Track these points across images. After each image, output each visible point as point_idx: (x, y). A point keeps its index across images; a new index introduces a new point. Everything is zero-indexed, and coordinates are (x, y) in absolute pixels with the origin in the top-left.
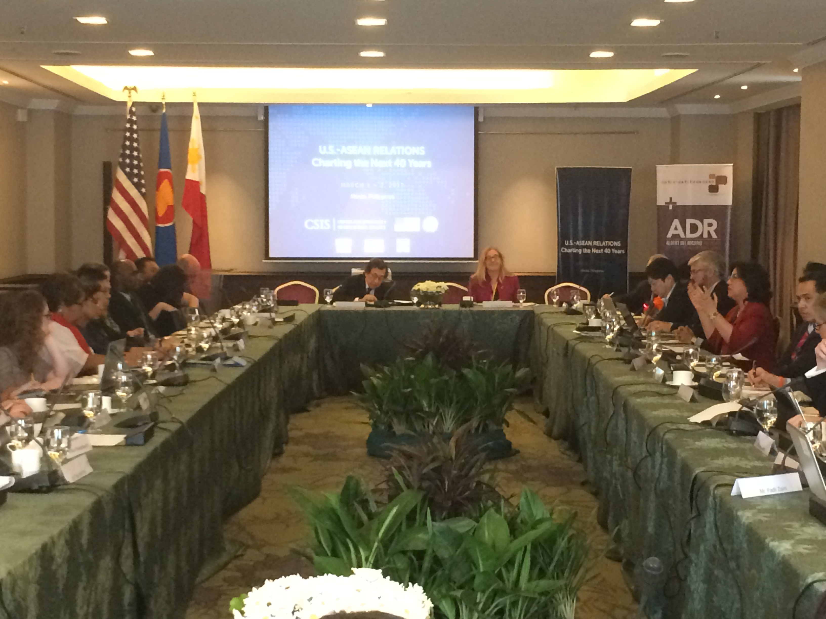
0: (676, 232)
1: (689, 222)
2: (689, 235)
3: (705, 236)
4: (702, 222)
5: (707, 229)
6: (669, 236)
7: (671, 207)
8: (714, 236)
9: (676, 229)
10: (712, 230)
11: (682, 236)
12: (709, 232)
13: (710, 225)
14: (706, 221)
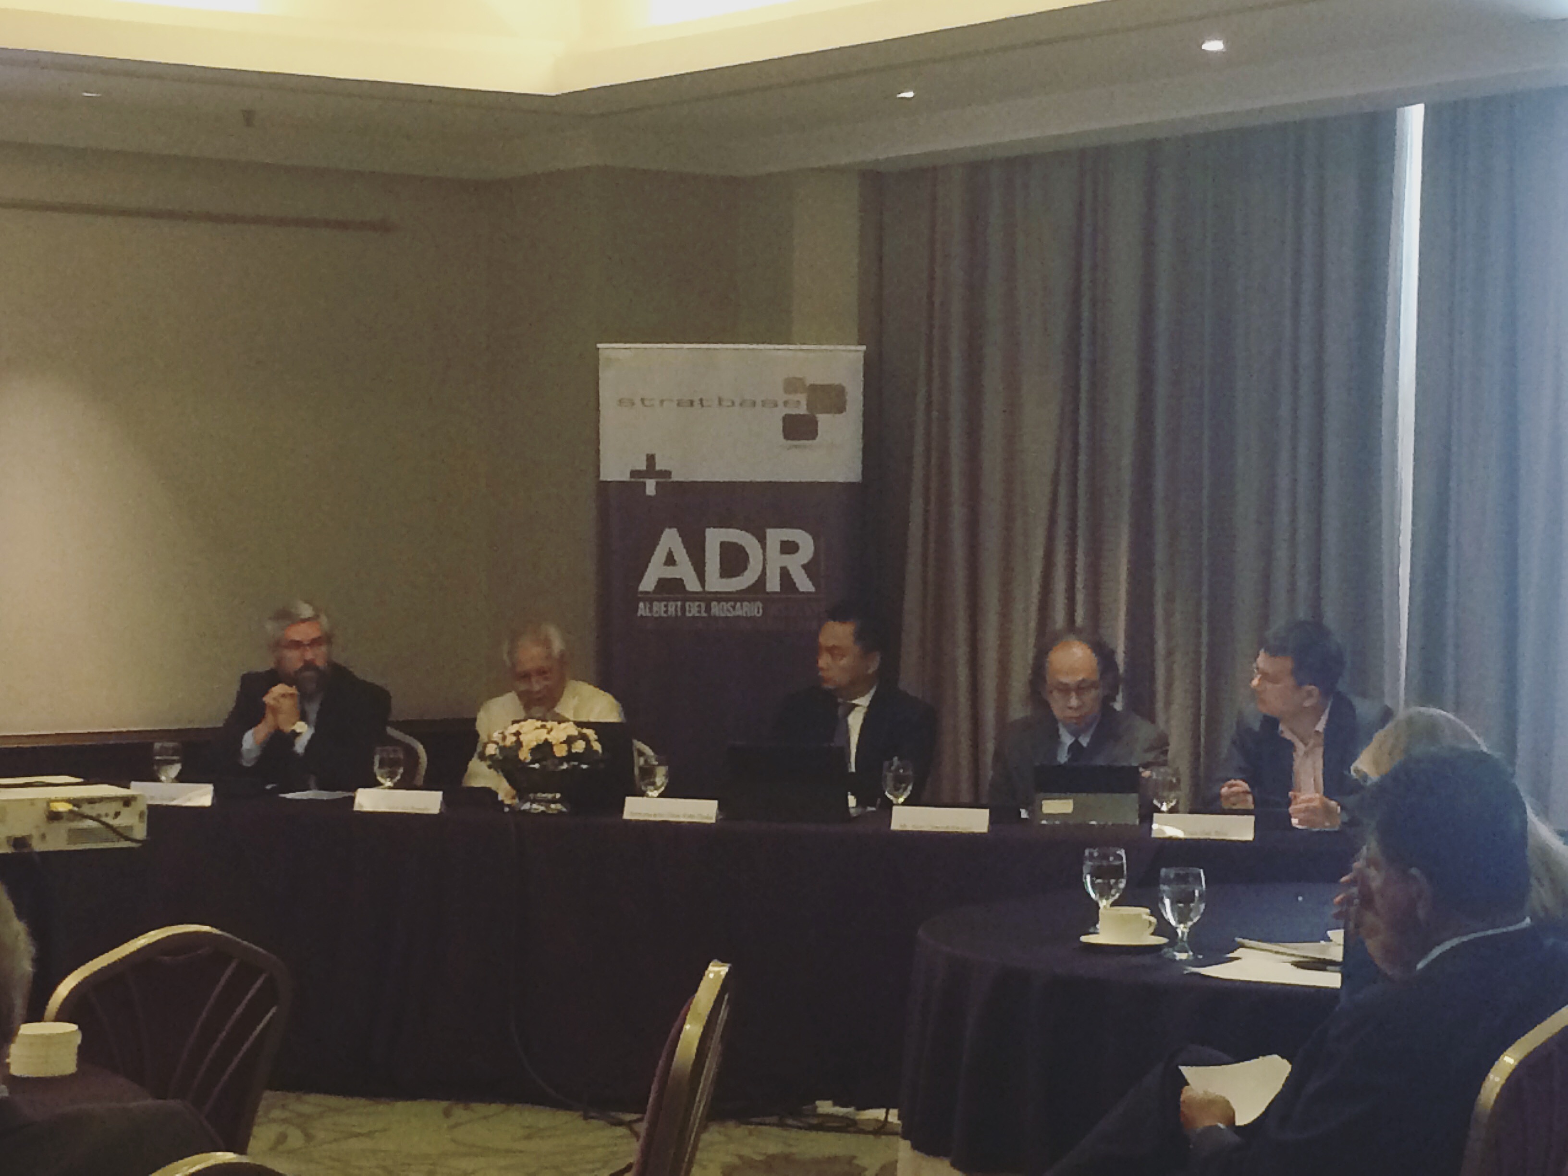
0: (670, 573)
1: (714, 538)
2: (715, 583)
3: (773, 585)
4: (762, 540)
5: (776, 560)
6: (648, 584)
7: (651, 487)
8: (804, 584)
9: (670, 560)
10: (795, 564)
11: (692, 585)
12: (785, 574)
13: (789, 548)
14: (775, 536)
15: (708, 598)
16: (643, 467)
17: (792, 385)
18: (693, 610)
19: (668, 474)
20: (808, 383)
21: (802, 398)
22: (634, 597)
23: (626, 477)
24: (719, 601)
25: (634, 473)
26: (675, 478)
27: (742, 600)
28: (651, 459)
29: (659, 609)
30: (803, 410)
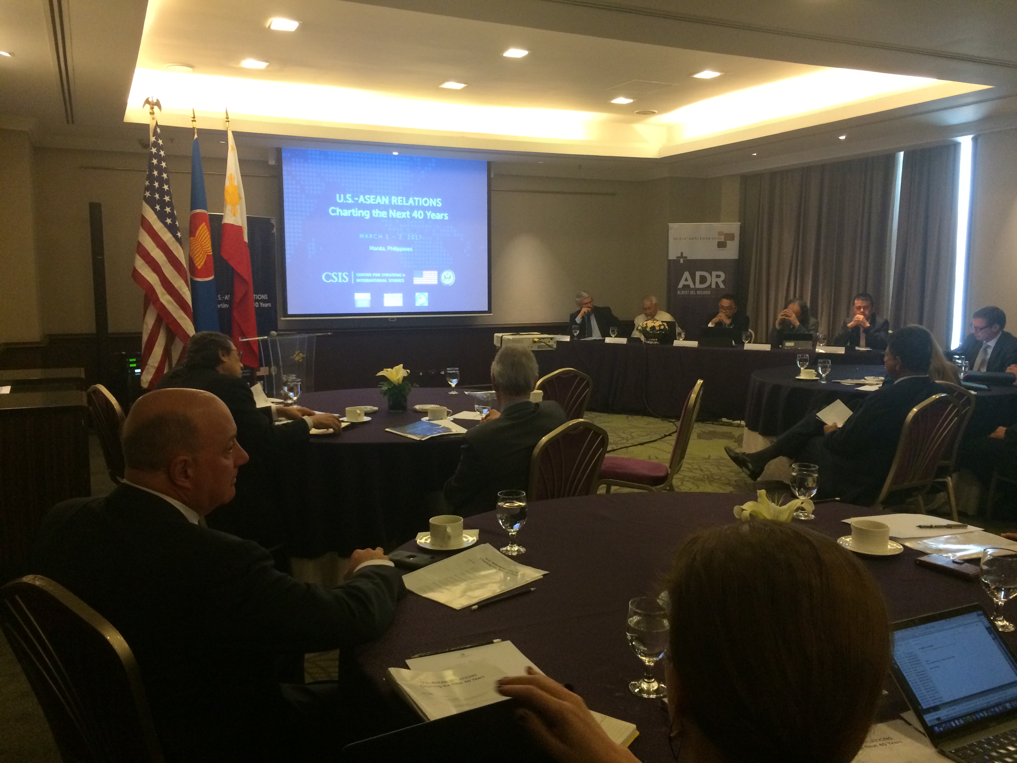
0: (686, 283)
1: (698, 274)
2: (698, 286)
3: (714, 286)
4: (711, 275)
5: (715, 280)
6: (680, 286)
7: (682, 261)
8: (722, 286)
9: (686, 280)
10: (720, 281)
11: (692, 286)
12: (717, 282)
13: (718, 276)
14: (714, 273)
15: (696, 290)
16: (680, 255)
17: (720, 234)
18: (692, 293)
19: (686, 257)
20: (724, 233)
21: (723, 237)
22: (676, 289)
23: (675, 258)
24: (699, 290)
25: (677, 257)
26: (688, 258)
27: (705, 290)
28: (682, 253)
29: (683, 292)
30: (723, 240)
